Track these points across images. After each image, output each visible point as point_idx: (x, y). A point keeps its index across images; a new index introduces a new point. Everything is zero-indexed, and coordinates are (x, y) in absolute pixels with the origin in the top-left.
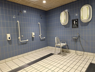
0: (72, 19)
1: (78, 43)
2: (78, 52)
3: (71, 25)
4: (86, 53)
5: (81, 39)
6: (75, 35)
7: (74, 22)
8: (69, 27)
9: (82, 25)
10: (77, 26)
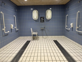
0: (40, 16)
1: (44, 31)
2: (44, 37)
3: (40, 20)
4: (48, 36)
5: (45, 29)
6: (42, 27)
7: (42, 18)
8: (38, 21)
9: (46, 21)
10: (44, 21)
